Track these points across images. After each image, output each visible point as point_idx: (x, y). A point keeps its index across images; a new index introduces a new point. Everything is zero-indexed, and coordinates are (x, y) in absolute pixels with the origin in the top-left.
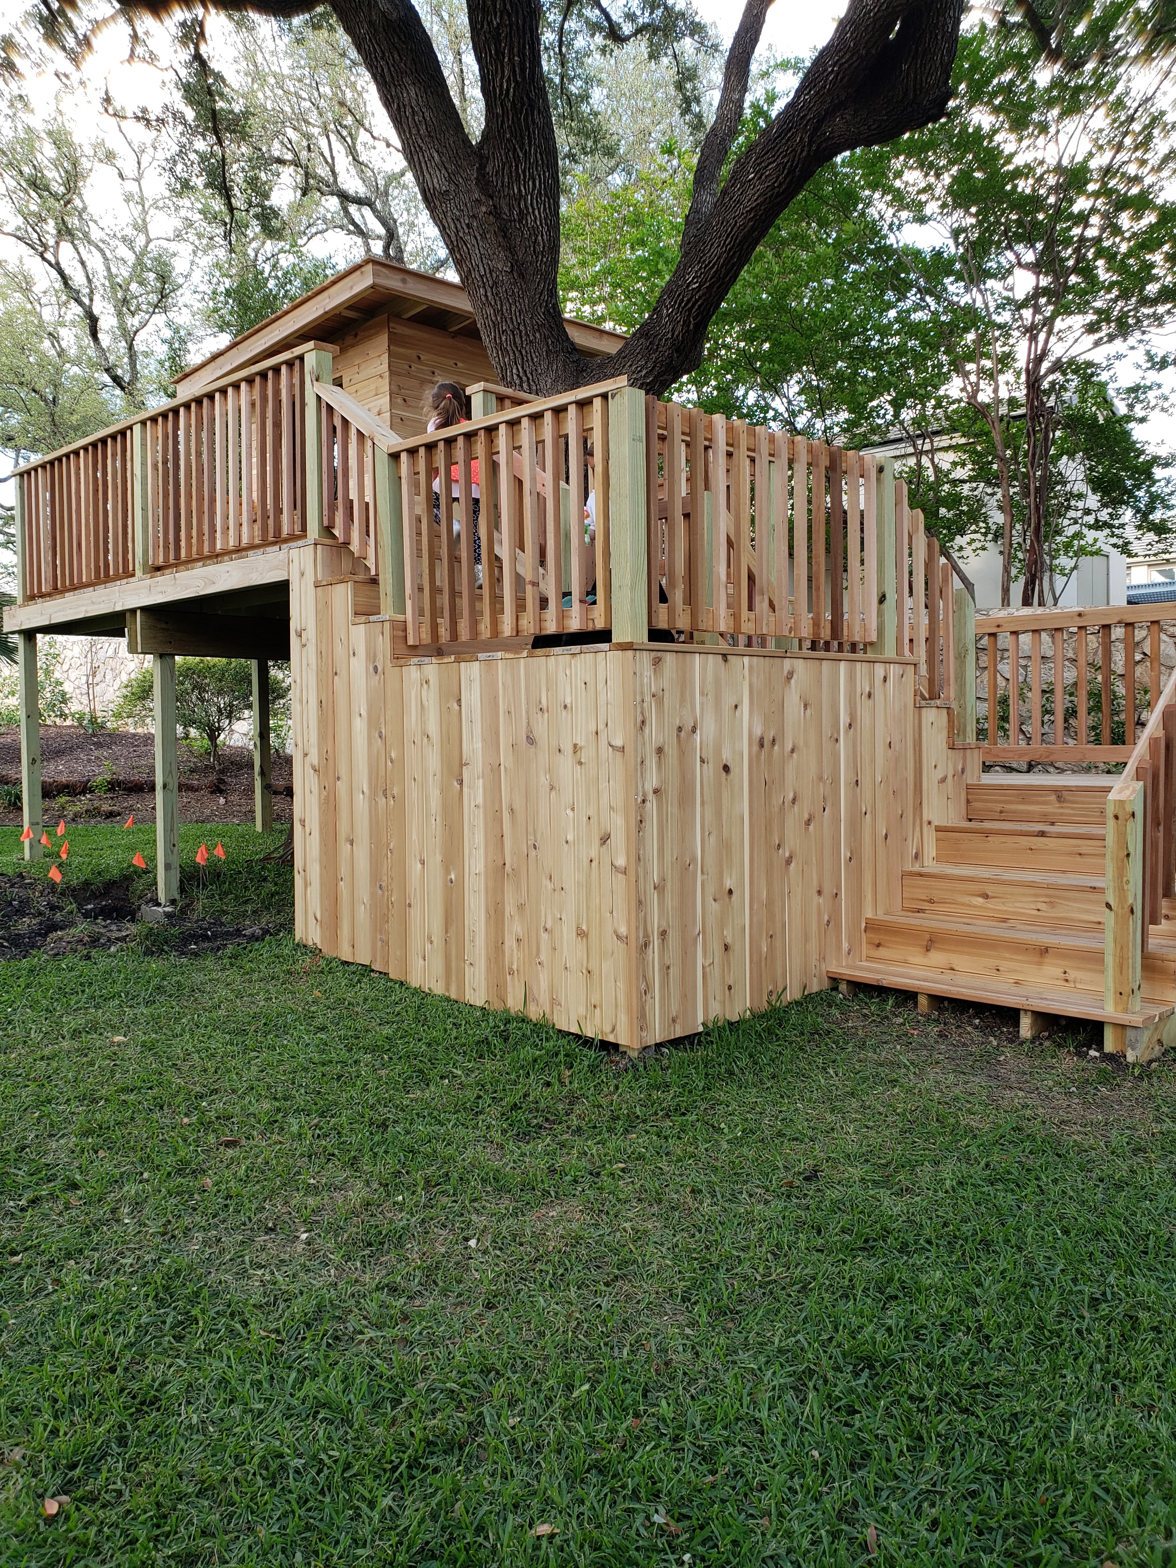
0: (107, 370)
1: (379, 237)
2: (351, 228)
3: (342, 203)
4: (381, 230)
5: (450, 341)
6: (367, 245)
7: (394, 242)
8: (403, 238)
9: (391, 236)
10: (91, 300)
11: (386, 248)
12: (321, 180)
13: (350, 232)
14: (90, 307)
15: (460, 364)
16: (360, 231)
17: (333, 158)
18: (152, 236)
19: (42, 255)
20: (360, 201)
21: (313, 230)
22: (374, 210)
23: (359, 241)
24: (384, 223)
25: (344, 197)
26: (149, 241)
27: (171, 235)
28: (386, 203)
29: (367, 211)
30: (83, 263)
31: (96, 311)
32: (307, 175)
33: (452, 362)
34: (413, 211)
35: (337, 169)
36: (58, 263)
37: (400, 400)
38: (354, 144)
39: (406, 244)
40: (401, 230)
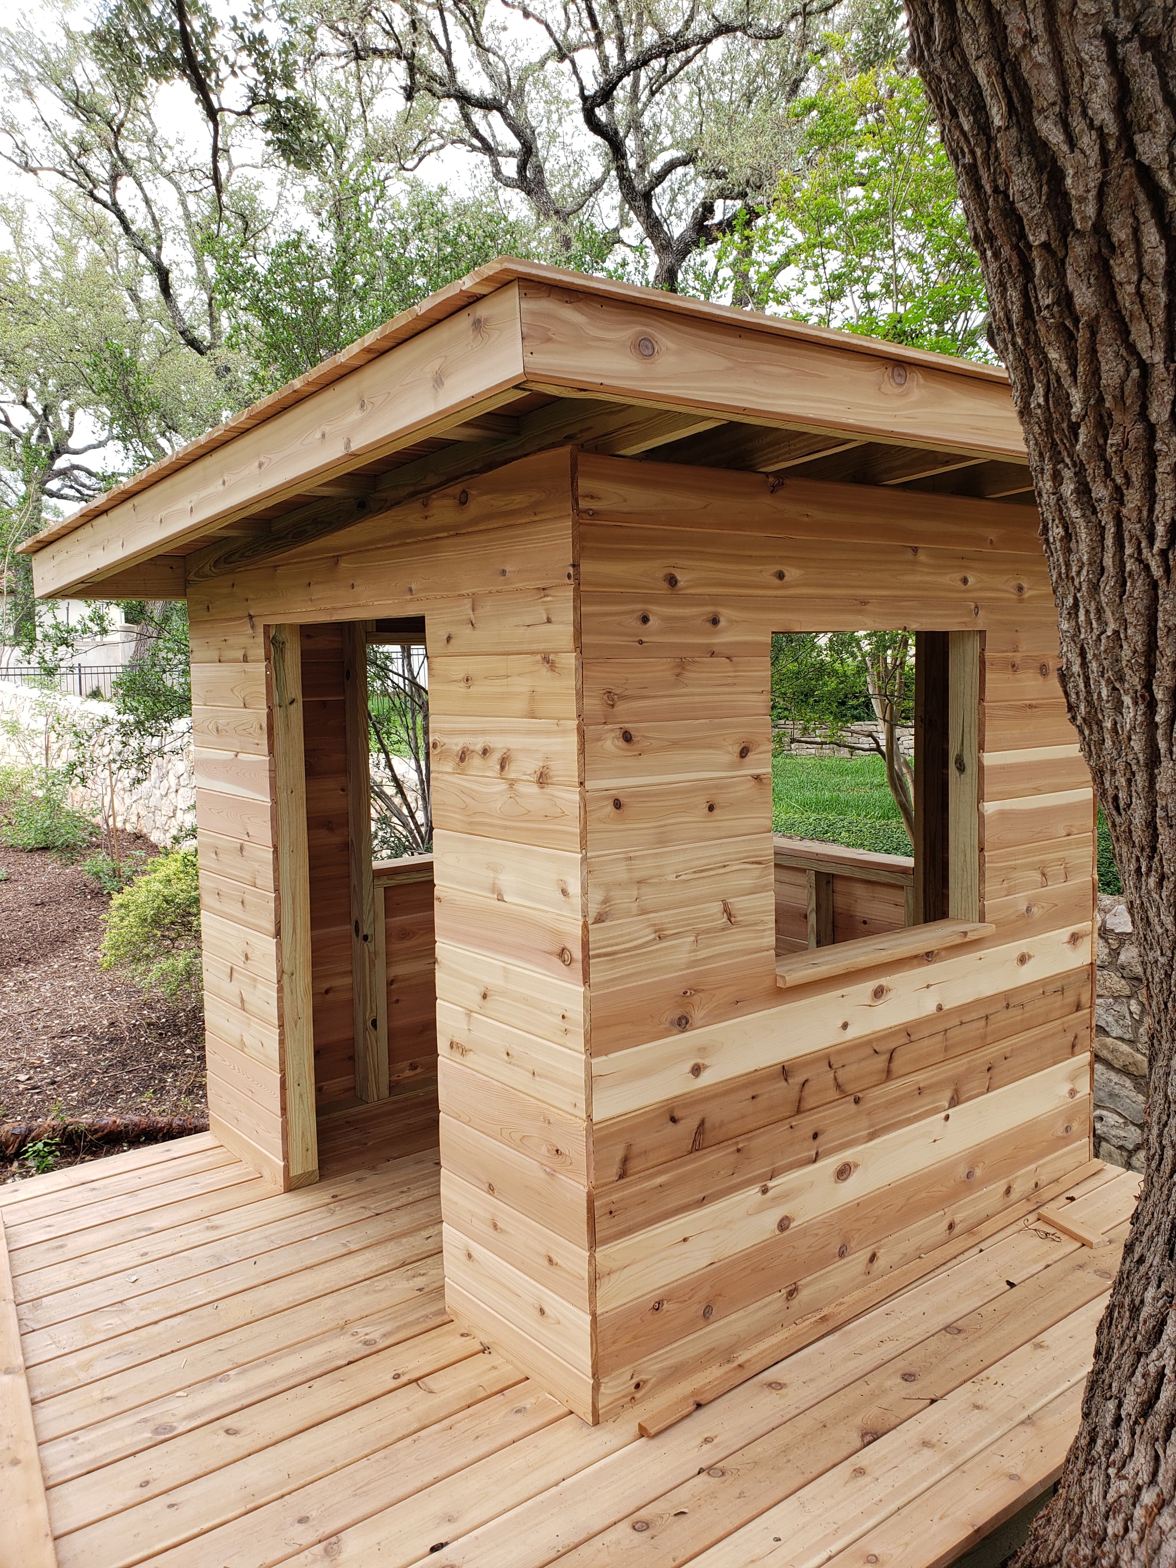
0: (182, 333)
1: (511, 154)
2: (476, 142)
3: (462, 108)
4: (515, 145)
5: (765, 504)
6: (496, 164)
7: (533, 160)
8: (542, 153)
9: (528, 151)
10: (159, 248)
11: (522, 168)
12: (433, 78)
13: (474, 148)
14: (158, 256)
15: (792, 573)
16: (487, 148)
17: (449, 43)
18: (235, 164)
19: (91, 194)
20: (486, 105)
21: (429, 146)
22: (505, 116)
23: (487, 159)
24: (518, 134)
25: (464, 99)
26: (232, 169)
27: (259, 161)
28: (518, 107)
29: (495, 117)
30: (147, 201)
31: (165, 261)
32: (412, 70)
33: (767, 573)
34: (555, 117)
35: (455, 60)
36: (115, 204)
37: (611, 743)
38: (478, 24)
39: (545, 160)
40: (539, 143)
